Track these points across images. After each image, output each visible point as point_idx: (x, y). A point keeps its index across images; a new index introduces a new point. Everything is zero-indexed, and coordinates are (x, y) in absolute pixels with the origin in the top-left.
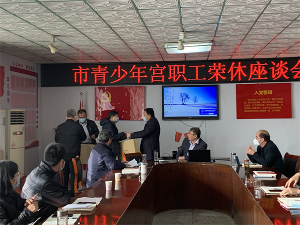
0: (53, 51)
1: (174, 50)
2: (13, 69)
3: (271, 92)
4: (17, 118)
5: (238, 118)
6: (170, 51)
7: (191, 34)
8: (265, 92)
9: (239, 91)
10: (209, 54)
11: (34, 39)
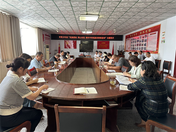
0: (58, 32)
1: (84, 32)
2: (45, 35)
3: (105, 43)
4: (47, 47)
5: (98, 49)
6: (83, 33)
7: (88, 29)
8: (104, 43)
9: (98, 43)
10: (92, 34)
11: (53, 29)
